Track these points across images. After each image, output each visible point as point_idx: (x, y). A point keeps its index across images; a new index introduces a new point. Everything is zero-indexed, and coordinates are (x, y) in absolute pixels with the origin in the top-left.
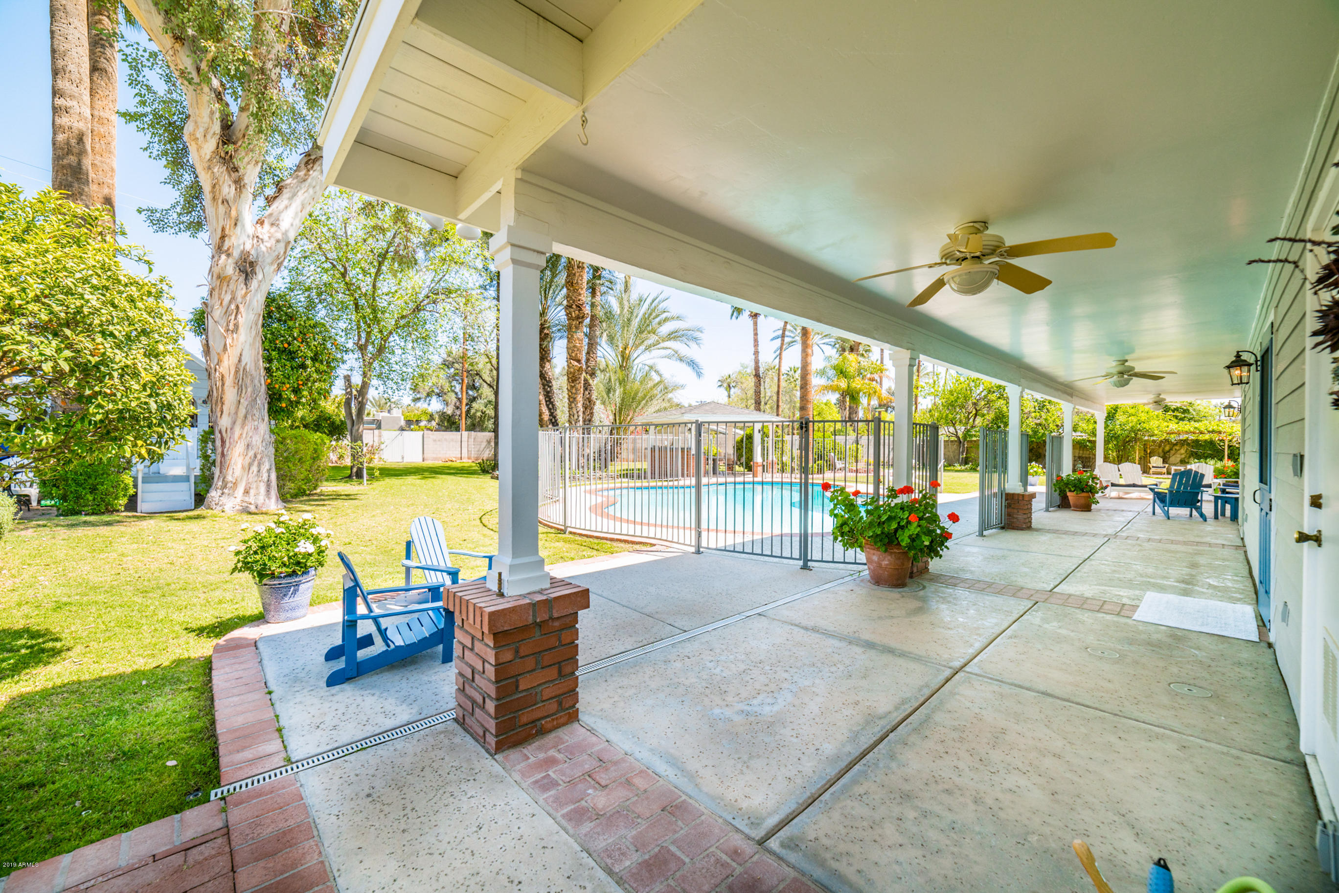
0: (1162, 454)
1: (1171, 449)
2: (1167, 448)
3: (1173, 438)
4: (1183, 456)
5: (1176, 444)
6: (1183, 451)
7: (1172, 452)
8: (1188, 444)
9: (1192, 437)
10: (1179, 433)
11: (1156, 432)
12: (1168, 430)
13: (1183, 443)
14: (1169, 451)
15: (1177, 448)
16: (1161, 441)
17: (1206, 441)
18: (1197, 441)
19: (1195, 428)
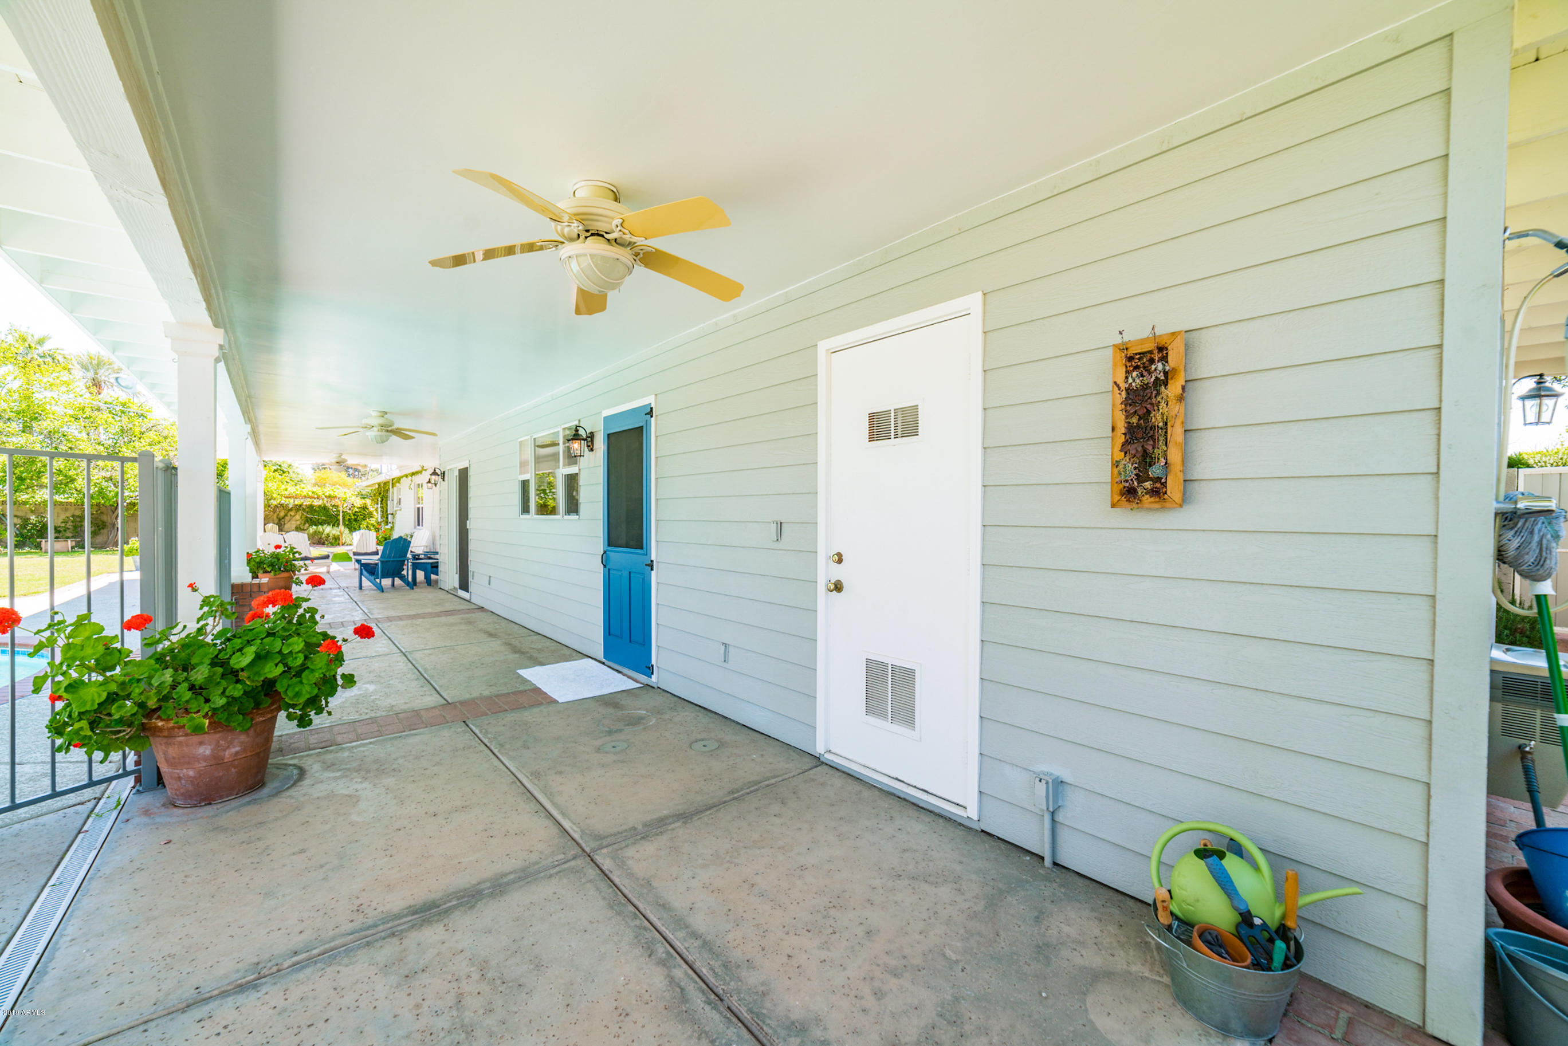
0: (276, 521)
1: (286, 515)
2: (282, 514)
3: (291, 503)
4: (299, 523)
5: (291, 510)
6: (298, 517)
7: (287, 518)
8: (304, 510)
9: (308, 502)
10: (295, 497)
11: (275, 495)
12: (287, 493)
13: (298, 508)
14: (283, 518)
15: (292, 513)
16: (276, 506)
17: (319, 506)
18: (311, 507)
19: (313, 492)
